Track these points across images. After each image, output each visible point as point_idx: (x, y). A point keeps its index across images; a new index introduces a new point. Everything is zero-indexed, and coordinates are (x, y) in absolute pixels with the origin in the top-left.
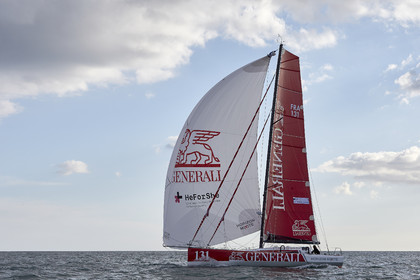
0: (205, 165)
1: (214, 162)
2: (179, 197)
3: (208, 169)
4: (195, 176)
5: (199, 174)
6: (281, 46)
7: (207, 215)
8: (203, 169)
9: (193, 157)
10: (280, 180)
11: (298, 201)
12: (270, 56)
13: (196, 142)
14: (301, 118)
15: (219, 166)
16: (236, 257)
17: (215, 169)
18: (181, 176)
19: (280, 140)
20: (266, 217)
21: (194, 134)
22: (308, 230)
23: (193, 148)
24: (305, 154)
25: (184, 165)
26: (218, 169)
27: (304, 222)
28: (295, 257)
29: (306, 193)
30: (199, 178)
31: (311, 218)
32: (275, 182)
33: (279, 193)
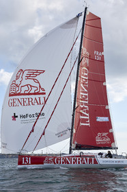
0: (35, 94)
1: (41, 91)
2: (15, 117)
3: (37, 96)
4: (27, 102)
5: (30, 100)
6: (86, 8)
7: (33, 131)
8: (33, 97)
9: (26, 88)
10: (86, 104)
11: (100, 119)
12: (78, 16)
13: (28, 78)
14: (102, 61)
15: (45, 93)
17: (42, 96)
18: (17, 102)
19: (86, 76)
20: (74, 131)
21: (26, 73)
23: (25, 82)
24: (105, 86)
25: (19, 94)
26: (44, 96)
27: (105, 134)
28: (90, 161)
29: (107, 113)
30: (30, 103)
31: (110, 131)
32: (82, 106)
33: (85, 113)
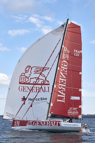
4: (35, 90)
5: (38, 88)
6: (68, 19)
7: (24, 104)
10: (63, 87)
11: (73, 98)
12: (63, 26)
13: (36, 72)
14: (80, 57)
16: (30, 124)
17: (46, 86)
18: (27, 89)
19: (66, 67)
22: (77, 112)
23: (33, 75)
24: (81, 75)
25: (29, 84)
26: (48, 86)
27: (75, 109)
31: (80, 107)
32: (60, 88)
33: (62, 93)
